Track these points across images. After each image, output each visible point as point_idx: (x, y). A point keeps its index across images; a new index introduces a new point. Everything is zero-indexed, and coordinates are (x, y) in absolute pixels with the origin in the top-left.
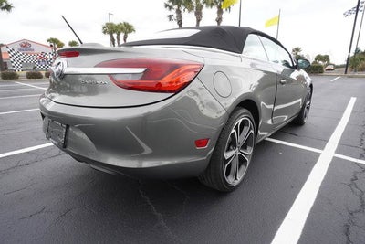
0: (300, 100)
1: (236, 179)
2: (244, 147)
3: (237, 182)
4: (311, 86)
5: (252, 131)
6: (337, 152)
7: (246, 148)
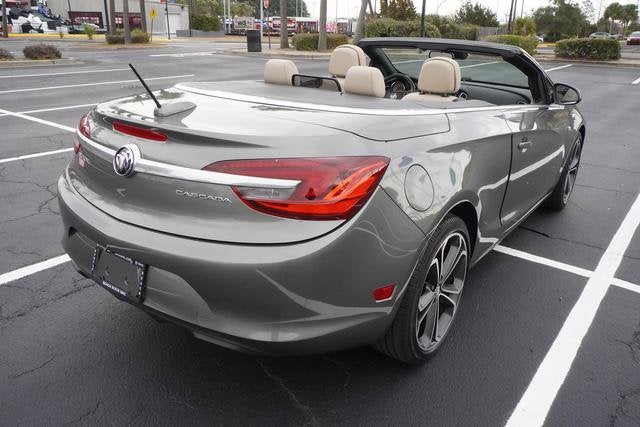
0: (562, 149)
1: (434, 340)
2: (450, 282)
3: (435, 345)
4: (582, 130)
5: (465, 253)
6: (618, 275)
7: (452, 282)
